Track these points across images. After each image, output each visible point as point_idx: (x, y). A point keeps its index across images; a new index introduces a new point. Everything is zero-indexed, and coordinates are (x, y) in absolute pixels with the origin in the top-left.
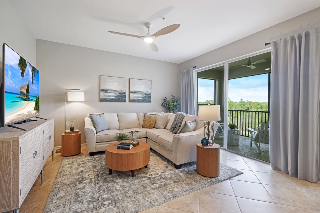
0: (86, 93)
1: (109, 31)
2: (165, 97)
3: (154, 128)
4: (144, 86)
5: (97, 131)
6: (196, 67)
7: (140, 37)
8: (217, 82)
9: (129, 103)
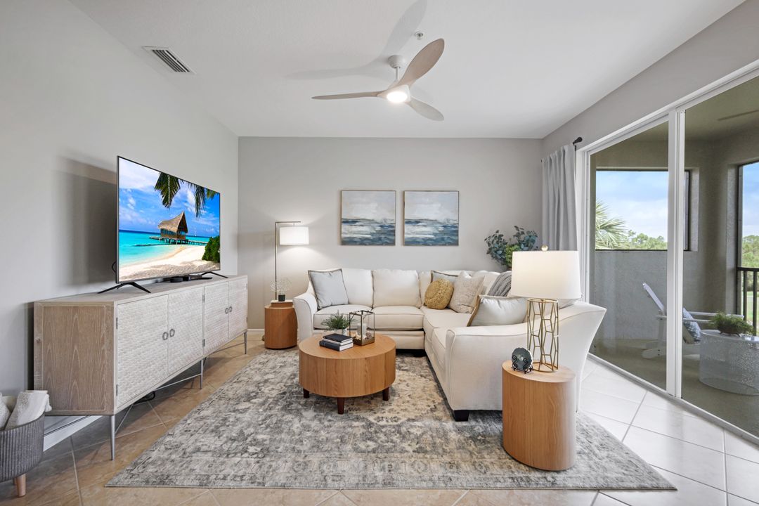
0: (311, 228)
1: (313, 98)
2: (497, 232)
3: (448, 307)
4: (439, 205)
5: (318, 306)
6: (580, 140)
7: (376, 94)
8: (696, 177)
9: (403, 247)
